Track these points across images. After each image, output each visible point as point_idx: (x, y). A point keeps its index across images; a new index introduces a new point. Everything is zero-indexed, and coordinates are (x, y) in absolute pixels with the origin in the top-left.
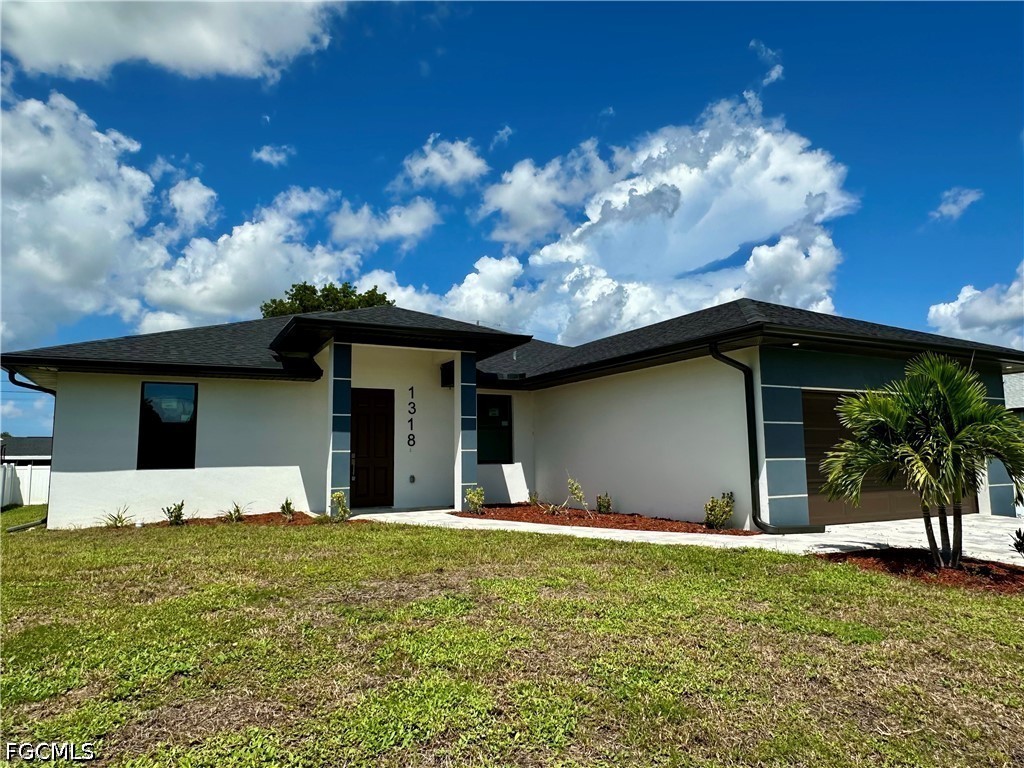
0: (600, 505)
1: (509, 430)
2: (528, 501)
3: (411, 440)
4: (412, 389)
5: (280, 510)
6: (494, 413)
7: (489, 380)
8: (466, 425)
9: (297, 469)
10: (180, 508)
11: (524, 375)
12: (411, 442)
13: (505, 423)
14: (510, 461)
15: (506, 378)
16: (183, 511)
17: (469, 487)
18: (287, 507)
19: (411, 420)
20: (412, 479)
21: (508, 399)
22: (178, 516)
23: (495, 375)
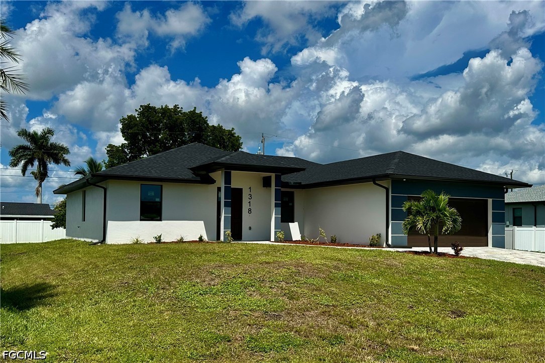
0: (332, 240)
1: (293, 207)
2: (301, 240)
3: (250, 210)
4: (250, 188)
5: (198, 240)
6: (286, 199)
7: (286, 185)
8: (276, 205)
9: (203, 222)
10: (160, 236)
11: (301, 183)
12: (250, 212)
13: (290, 204)
14: (293, 222)
15: (292, 184)
16: (161, 238)
17: (278, 231)
18: (201, 239)
19: (250, 202)
20: (250, 228)
21: (292, 193)
22: (160, 240)
23: (287, 183)
